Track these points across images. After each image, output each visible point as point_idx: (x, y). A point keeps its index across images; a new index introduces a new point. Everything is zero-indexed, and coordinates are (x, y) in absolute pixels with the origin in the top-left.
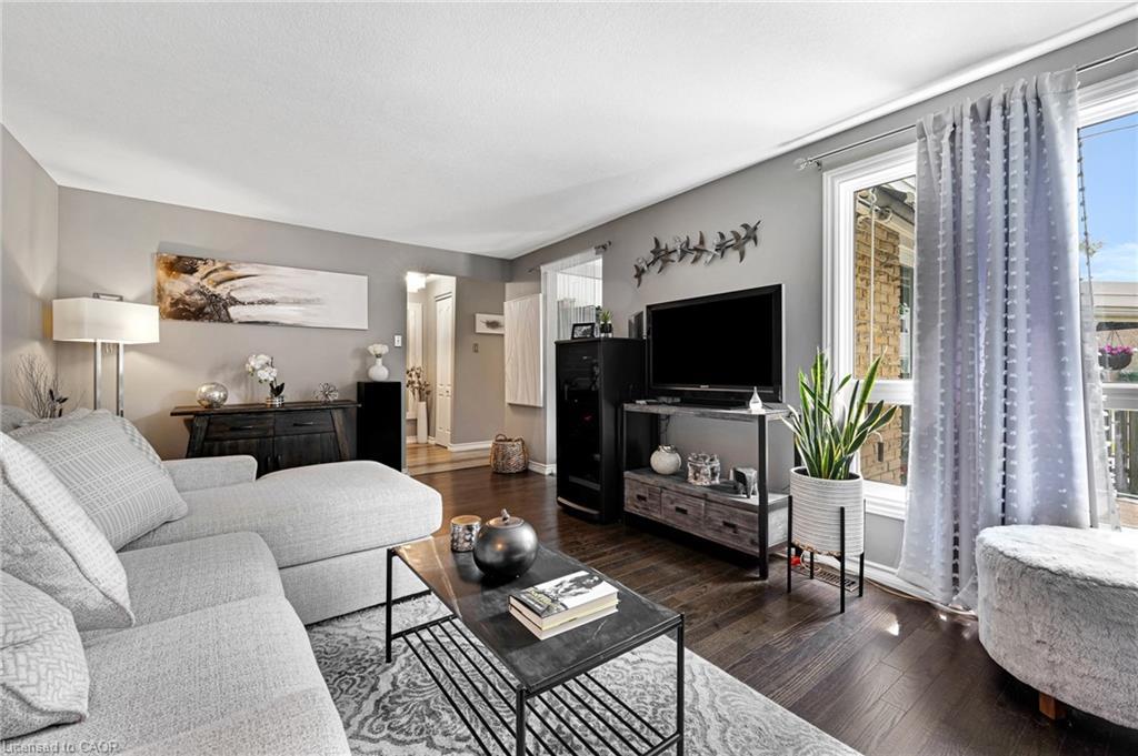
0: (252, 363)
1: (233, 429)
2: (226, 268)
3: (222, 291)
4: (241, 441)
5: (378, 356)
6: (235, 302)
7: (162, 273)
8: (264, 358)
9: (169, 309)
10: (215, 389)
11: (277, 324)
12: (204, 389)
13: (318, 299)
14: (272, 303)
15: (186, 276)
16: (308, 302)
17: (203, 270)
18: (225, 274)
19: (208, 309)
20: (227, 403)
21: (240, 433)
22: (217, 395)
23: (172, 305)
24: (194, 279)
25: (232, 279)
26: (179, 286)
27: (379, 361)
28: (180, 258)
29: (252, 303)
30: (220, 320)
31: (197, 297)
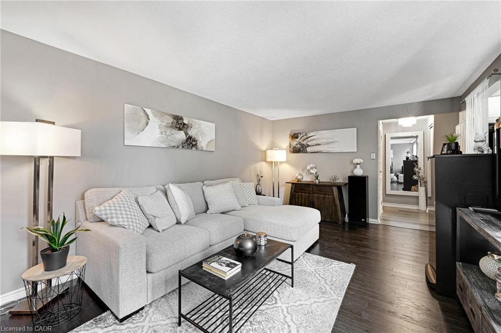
0: (308, 167)
1: (301, 189)
2: (306, 135)
3: (305, 143)
4: (303, 194)
5: (357, 164)
6: (308, 146)
7: (291, 139)
8: (312, 165)
9: (292, 150)
10: (299, 176)
11: (321, 152)
12: (297, 175)
13: (336, 141)
14: (320, 145)
15: (296, 139)
16: (332, 142)
17: (300, 136)
18: (305, 137)
19: (301, 149)
20: (303, 180)
21: (303, 191)
22: (299, 177)
23: (293, 149)
24: (298, 140)
25: (307, 138)
26: (294, 143)
27: (358, 166)
28: (294, 134)
29: (313, 146)
30: (305, 153)
31: (299, 145)
